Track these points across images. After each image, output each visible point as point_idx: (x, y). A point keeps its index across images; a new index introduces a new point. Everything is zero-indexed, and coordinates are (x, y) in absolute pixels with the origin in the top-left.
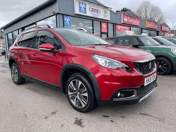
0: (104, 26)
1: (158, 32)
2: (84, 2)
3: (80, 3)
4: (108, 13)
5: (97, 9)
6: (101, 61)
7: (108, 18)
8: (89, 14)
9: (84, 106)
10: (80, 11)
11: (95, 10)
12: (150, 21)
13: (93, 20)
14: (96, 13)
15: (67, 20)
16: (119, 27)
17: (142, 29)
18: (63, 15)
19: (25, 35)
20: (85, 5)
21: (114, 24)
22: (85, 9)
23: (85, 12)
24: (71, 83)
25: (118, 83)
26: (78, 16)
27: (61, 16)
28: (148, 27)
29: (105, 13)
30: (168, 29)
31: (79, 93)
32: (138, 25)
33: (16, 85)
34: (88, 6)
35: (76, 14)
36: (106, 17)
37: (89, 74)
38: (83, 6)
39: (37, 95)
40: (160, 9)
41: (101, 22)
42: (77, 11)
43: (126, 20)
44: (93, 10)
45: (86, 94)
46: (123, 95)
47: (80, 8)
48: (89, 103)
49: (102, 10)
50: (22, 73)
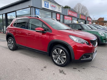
0: (58, 16)
1: (86, 21)
2: (48, 1)
3: (45, 2)
4: (61, 9)
5: (54, 6)
6: (75, 39)
7: (61, 12)
8: (50, 8)
9: (63, 63)
10: (45, 6)
11: (53, 6)
12: (82, 15)
13: (52, 12)
14: (54, 8)
15: (37, 11)
16: (66, 17)
17: (78, 19)
18: (35, 8)
19: (19, 20)
20: (48, 3)
21: (63, 15)
22: (48, 5)
23: (48, 7)
24: (55, 50)
25: (82, 51)
26: (44, 9)
27: (34, 9)
28: (81, 18)
29: (59, 8)
30: (91, 20)
31: (59, 56)
32: (76, 16)
33: (12, 51)
34: (50, 4)
35: (43, 8)
36: (60, 11)
37: (68, 46)
38: (47, 4)
39: (29, 57)
40: (86, 8)
41: (56, 13)
42: (43, 6)
43: (70, 13)
44: (52, 6)
45: (65, 57)
46: (85, 57)
47: (45, 4)
48: (67, 62)
49: (57, 7)
50: (17, 44)
